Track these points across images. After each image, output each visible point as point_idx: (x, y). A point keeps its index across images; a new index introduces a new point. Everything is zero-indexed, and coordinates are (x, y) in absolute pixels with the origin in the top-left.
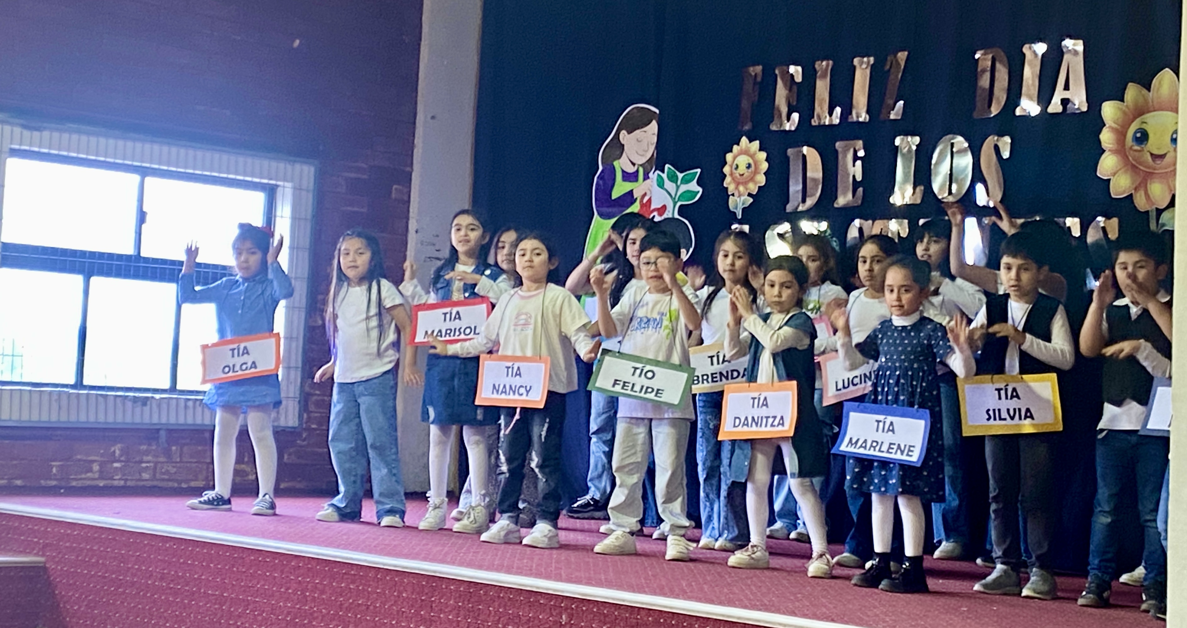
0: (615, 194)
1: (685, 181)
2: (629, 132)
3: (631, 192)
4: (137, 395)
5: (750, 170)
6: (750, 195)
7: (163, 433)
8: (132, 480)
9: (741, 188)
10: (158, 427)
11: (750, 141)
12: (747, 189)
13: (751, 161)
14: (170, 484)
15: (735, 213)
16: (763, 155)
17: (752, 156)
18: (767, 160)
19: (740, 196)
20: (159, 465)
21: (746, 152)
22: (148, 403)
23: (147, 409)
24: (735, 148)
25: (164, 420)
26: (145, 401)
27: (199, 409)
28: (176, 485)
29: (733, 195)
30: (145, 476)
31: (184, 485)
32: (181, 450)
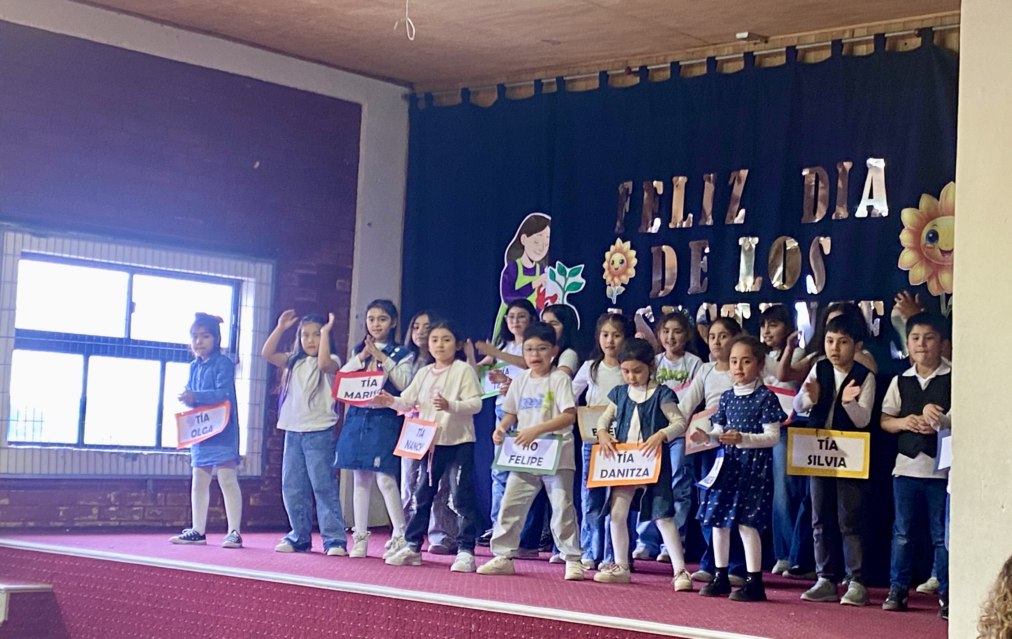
0: (518, 286)
1: (573, 274)
2: (528, 236)
3: (530, 284)
4: (128, 451)
5: (623, 265)
6: (623, 285)
7: (150, 483)
8: (125, 521)
9: (616, 280)
10: (146, 477)
11: (623, 242)
12: (620, 280)
13: (624, 258)
14: (157, 524)
15: (611, 300)
16: (634, 253)
17: (625, 254)
18: (636, 257)
19: (615, 285)
20: (147, 509)
21: (620, 251)
22: (138, 458)
23: (137, 463)
24: (612, 248)
25: (151, 472)
26: (135, 457)
27: (180, 463)
28: (161, 524)
29: (610, 285)
30: (136, 517)
31: (168, 525)
32: (166, 497)
